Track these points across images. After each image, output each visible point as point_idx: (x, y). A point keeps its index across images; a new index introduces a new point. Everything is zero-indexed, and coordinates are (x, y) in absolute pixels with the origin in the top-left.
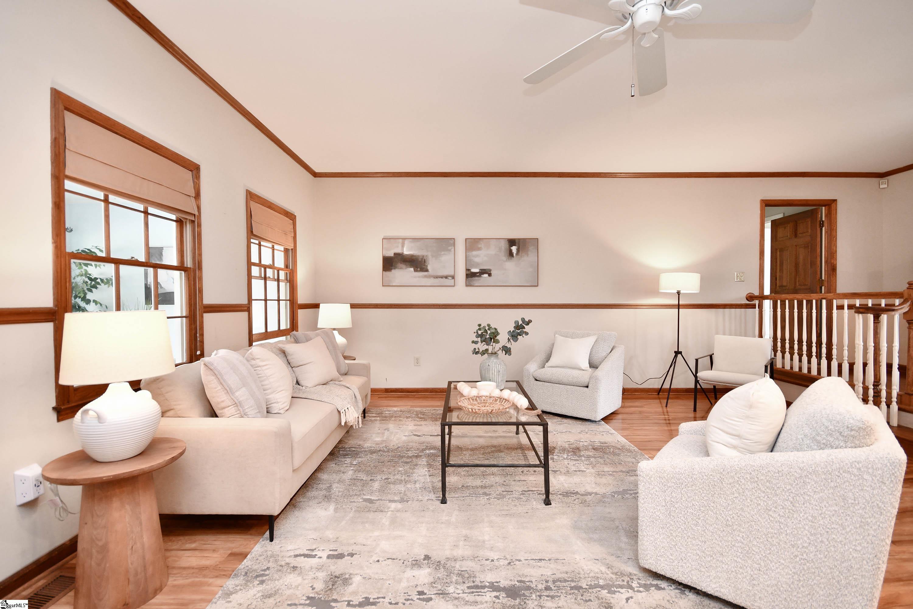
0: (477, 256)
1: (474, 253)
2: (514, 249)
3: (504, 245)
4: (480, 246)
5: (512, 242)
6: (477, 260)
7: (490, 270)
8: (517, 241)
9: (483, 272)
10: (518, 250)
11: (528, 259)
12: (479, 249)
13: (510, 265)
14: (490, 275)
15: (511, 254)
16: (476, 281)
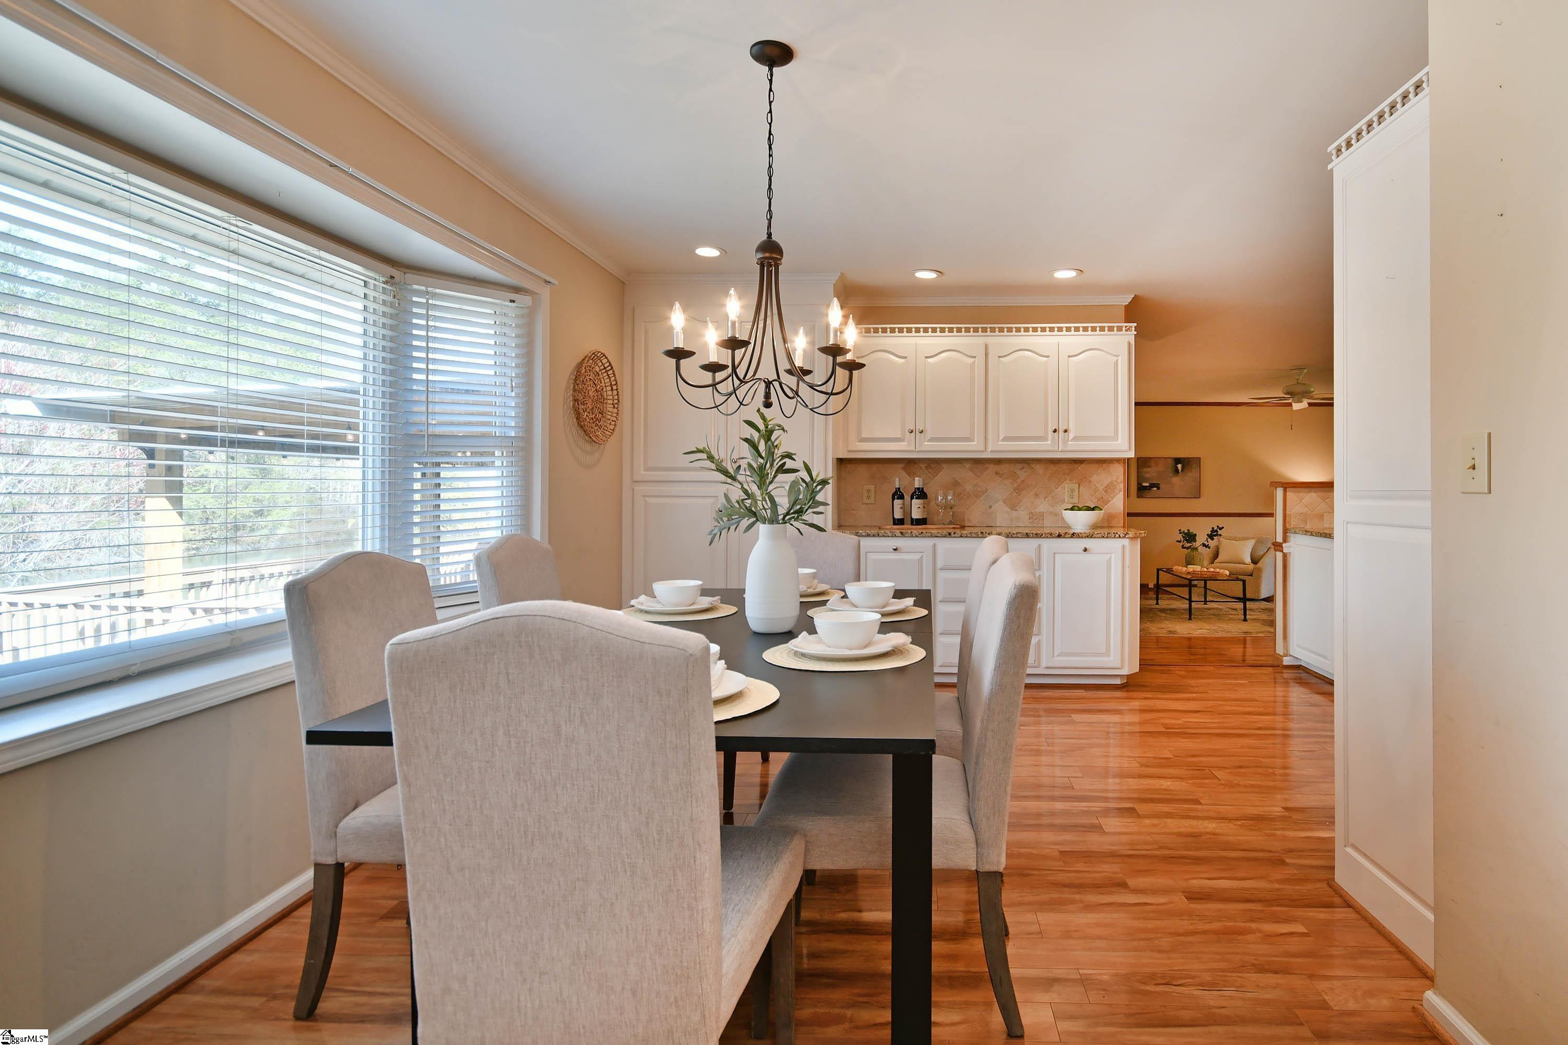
0: (1147, 472)
1: (1146, 470)
2: (1179, 466)
3: (1170, 462)
4: (1150, 464)
5: (1178, 461)
6: (1147, 475)
7: (1159, 484)
8: (1182, 460)
9: (1152, 486)
10: (1183, 468)
11: (1191, 475)
12: (1150, 467)
13: (1176, 480)
14: (1158, 488)
15: (1177, 471)
16: (1146, 492)
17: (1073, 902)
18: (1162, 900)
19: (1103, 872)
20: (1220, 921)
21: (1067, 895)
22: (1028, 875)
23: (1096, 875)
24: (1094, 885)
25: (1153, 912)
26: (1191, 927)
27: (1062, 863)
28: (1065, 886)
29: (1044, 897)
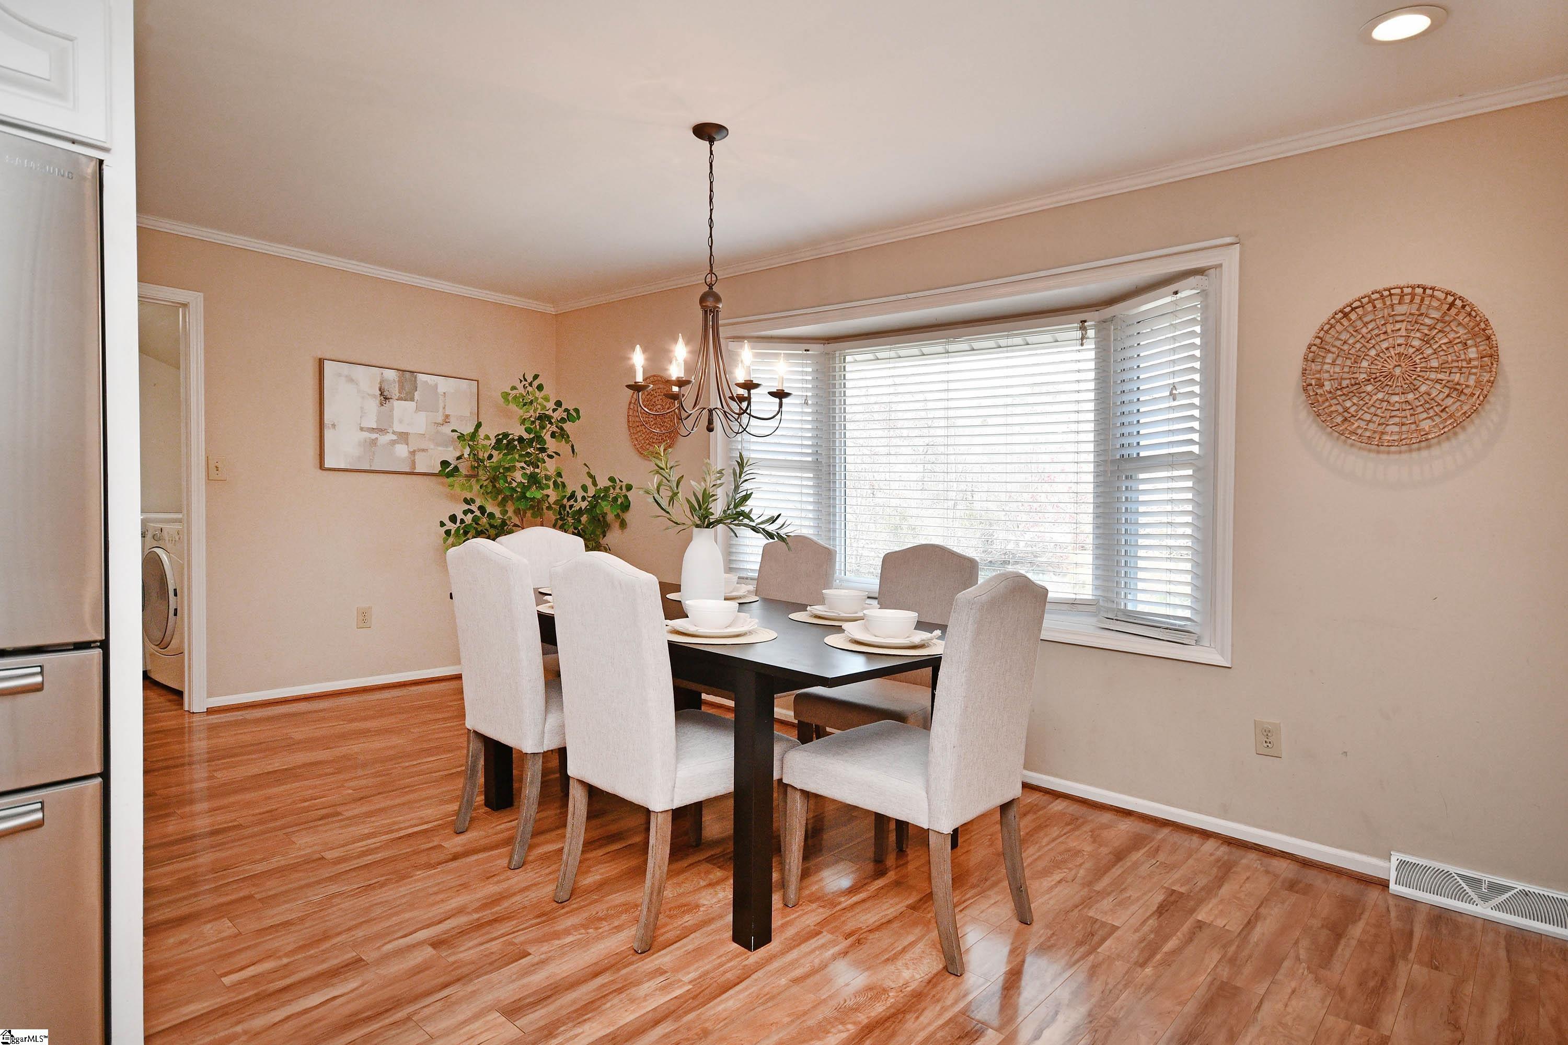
17: (476, 910)
18: (389, 947)
19: (466, 950)
20: (323, 951)
21: (488, 914)
22: (538, 916)
23: (471, 944)
24: (468, 933)
25: (394, 932)
26: (353, 933)
27: (516, 941)
28: (496, 920)
29: (506, 904)
